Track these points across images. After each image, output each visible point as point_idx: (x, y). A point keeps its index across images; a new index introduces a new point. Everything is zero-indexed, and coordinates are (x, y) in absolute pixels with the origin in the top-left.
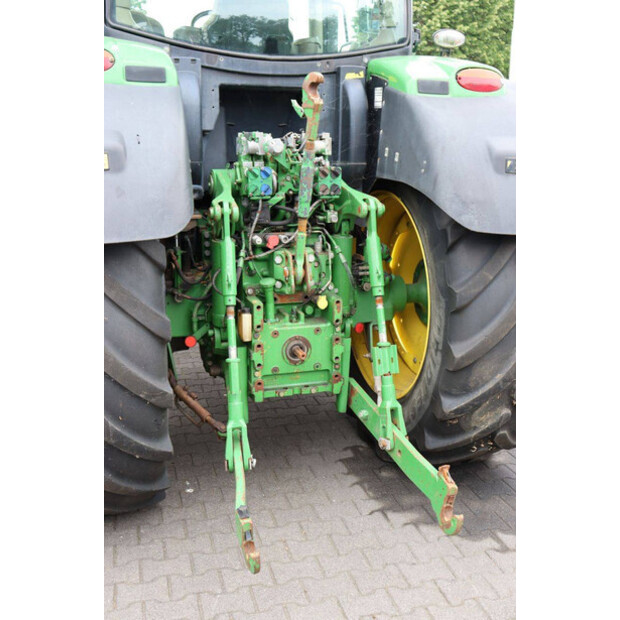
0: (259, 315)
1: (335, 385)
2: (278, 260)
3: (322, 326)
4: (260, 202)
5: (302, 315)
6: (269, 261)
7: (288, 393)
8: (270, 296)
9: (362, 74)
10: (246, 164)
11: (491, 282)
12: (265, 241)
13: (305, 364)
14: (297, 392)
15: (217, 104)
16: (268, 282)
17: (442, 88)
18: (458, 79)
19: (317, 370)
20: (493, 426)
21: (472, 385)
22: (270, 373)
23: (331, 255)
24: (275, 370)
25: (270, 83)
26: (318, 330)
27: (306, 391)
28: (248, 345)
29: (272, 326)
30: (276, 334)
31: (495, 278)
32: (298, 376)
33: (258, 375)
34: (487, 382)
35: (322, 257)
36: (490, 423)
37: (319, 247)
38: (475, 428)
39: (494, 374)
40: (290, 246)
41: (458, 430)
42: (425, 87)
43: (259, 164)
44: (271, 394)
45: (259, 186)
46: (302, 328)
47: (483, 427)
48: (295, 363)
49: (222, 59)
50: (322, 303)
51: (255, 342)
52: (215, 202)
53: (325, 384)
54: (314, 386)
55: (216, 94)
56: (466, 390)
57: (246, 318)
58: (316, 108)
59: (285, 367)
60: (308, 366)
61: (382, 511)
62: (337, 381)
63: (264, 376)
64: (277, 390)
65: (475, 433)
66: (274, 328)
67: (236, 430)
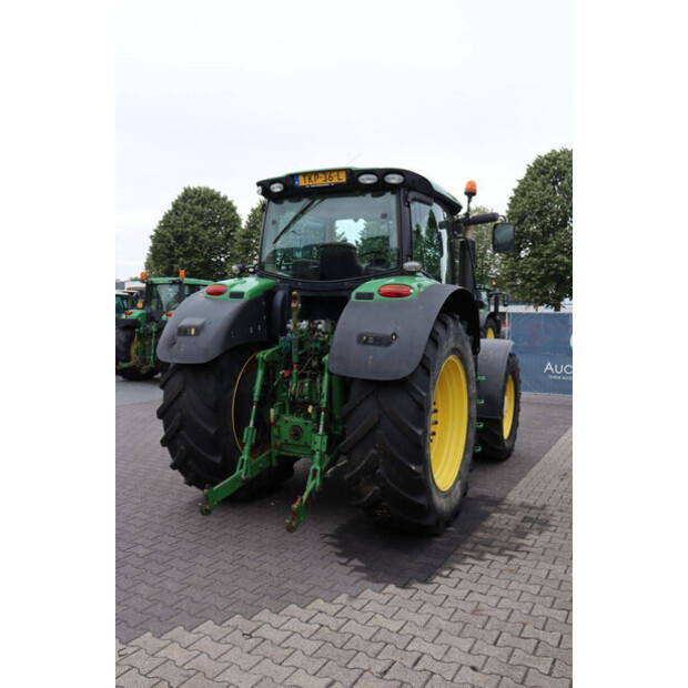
3: (309, 422)
4: (284, 354)
5: (301, 415)
7: (292, 455)
11: (358, 405)
13: (300, 441)
17: (370, 296)
18: (379, 291)
21: (353, 466)
22: (284, 442)
24: (287, 441)
25: (324, 294)
26: (306, 424)
28: (273, 425)
30: (287, 422)
32: (299, 447)
33: (277, 441)
34: (359, 465)
36: (370, 494)
39: (361, 460)
42: (360, 296)
44: (283, 453)
45: (283, 346)
46: (301, 421)
47: (368, 496)
48: (295, 439)
50: (310, 409)
51: (276, 424)
57: (272, 411)
59: (291, 441)
64: (287, 451)
65: (365, 499)
66: (287, 418)
67: (243, 460)
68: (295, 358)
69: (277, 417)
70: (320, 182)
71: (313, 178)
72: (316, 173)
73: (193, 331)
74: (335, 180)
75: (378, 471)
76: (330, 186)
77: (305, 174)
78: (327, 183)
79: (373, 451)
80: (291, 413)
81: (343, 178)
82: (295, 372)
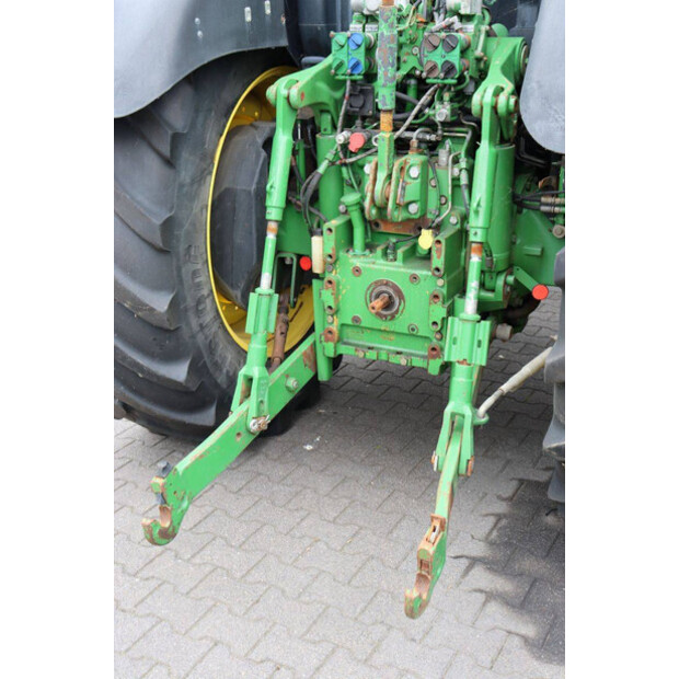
0: (332, 240)
1: (432, 362)
2: (367, 169)
3: (422, 273)
4: (348, 83)
5: (400, 252)
7: (370, 355)
8: (355, 218)
13: (396, 321)
14: (384, 357)
16: (351, 199)
19: (412, 334)
22: (350, 322)
23: (453, 171)
24: (356, 320)
26: (414, 278)
27: (395, 360)
29: (356, 258)
30: (357, 271)
32: (393, 337)
33: (332, 321)
35: (443, 173)
37: (444, 157)
44: (349, 351)
45: (346, 60)
46: (393, 270)
48: (381, 318)
50: (426, 240)
51: (328, 276)
53: (424, 357)
54: (407, 355)
57: (317, 242)
59: (368, 320)
61: (475, 561)
62: (434, 357)
63: (344, 325)
66: (358, 262)
68: (385, 95)
69: (332, 261)
80: (370, 247)
82: (384, 137)
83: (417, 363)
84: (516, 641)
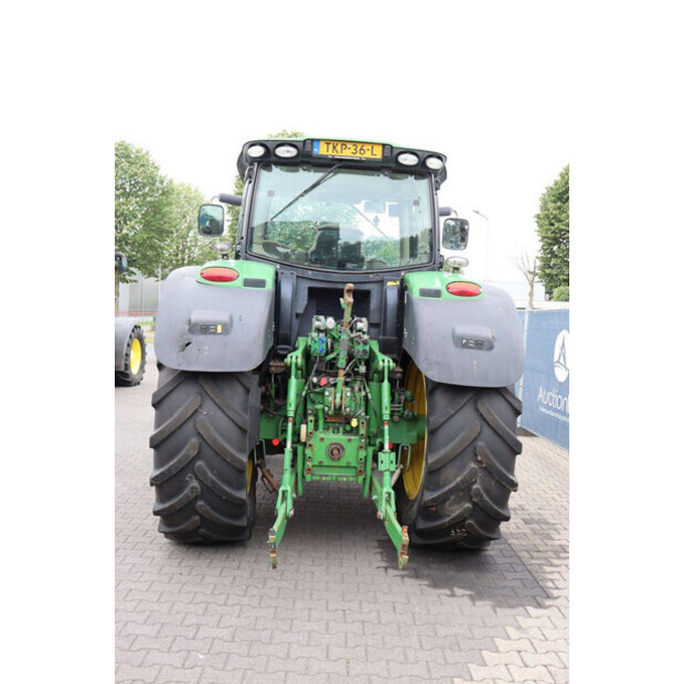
0: (311, 426)
1: (359, 477)
2: (327, 393)
3: (353, 437)
4: (318, 358)
5: (341, 430)
6: (322, 394)
7: (329, 478)
8: (320, 414)
9: (398, 283)
10: (314, 334)
11: (453, 415)
12: (319, 381)
13: (340, 461)
14: (334, 479)
15: (306, 298)
16: (320, 407)
17: (437, 293)
18: (448, 288)
19: (348, 467)
20: (460, 515)
21: (441, 483)
22: (317, 464)
23: (363, 393)
24: (321, 462)
26: (350, 440)
27: (340, 479)
28: (304, 444)
29: (320, 434)
30: (322, 439)
31: (455, 413)
32: (336, 469)
33: (309, 464)
34: (451, 482)
35: (357, 395)
36: (457, 512)
37: (356, 388)
38: (448, 516)
40: (335, 385)
41: (437, 516)
42: (425, 293)
43: (322, 335)
44: (317, 478)
45: (317, 348)
46: (340, 438)
47: (454, 515)
48: (334, 460)
49: (310, 272)
50: (354, 423)
51: (308, 443)
52: (289, 356)
53: (353, 476)
54: (346, 476)
55: (306, 293)
56: (438, 487)
57: (303, 427)
58: (348, 304)
59: (327, 462)
60: (343, 463)
61: (386, 568)
62: (360, 475)
63: (314, 466)
64: (321, 476)
65: (448, 519)
66: (322, 436)
67: (284, 493)
68: (343, 362)
69: (309, 435)
70: (348, 154)
71: (338, 148)
72: (344, 143)
73: (219, 329)
74: (368, 155)
75: (475, 487)
76: (360, 161)
77: (328, 142)
78: (358, 156)
79: (473, 465)
81: (378, 154)
82: (341, 379)
83: (351, 479)
84: (424, 587)
